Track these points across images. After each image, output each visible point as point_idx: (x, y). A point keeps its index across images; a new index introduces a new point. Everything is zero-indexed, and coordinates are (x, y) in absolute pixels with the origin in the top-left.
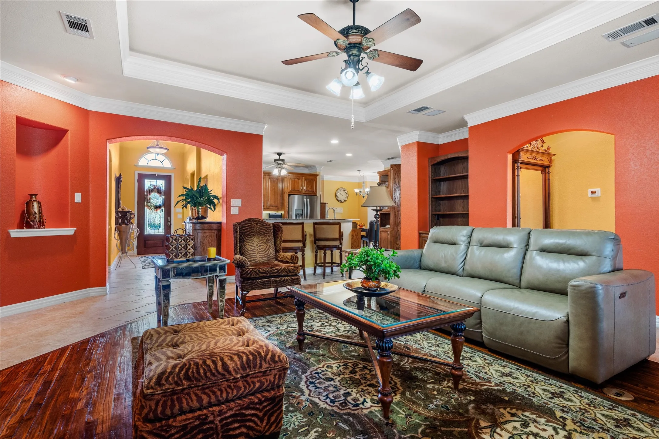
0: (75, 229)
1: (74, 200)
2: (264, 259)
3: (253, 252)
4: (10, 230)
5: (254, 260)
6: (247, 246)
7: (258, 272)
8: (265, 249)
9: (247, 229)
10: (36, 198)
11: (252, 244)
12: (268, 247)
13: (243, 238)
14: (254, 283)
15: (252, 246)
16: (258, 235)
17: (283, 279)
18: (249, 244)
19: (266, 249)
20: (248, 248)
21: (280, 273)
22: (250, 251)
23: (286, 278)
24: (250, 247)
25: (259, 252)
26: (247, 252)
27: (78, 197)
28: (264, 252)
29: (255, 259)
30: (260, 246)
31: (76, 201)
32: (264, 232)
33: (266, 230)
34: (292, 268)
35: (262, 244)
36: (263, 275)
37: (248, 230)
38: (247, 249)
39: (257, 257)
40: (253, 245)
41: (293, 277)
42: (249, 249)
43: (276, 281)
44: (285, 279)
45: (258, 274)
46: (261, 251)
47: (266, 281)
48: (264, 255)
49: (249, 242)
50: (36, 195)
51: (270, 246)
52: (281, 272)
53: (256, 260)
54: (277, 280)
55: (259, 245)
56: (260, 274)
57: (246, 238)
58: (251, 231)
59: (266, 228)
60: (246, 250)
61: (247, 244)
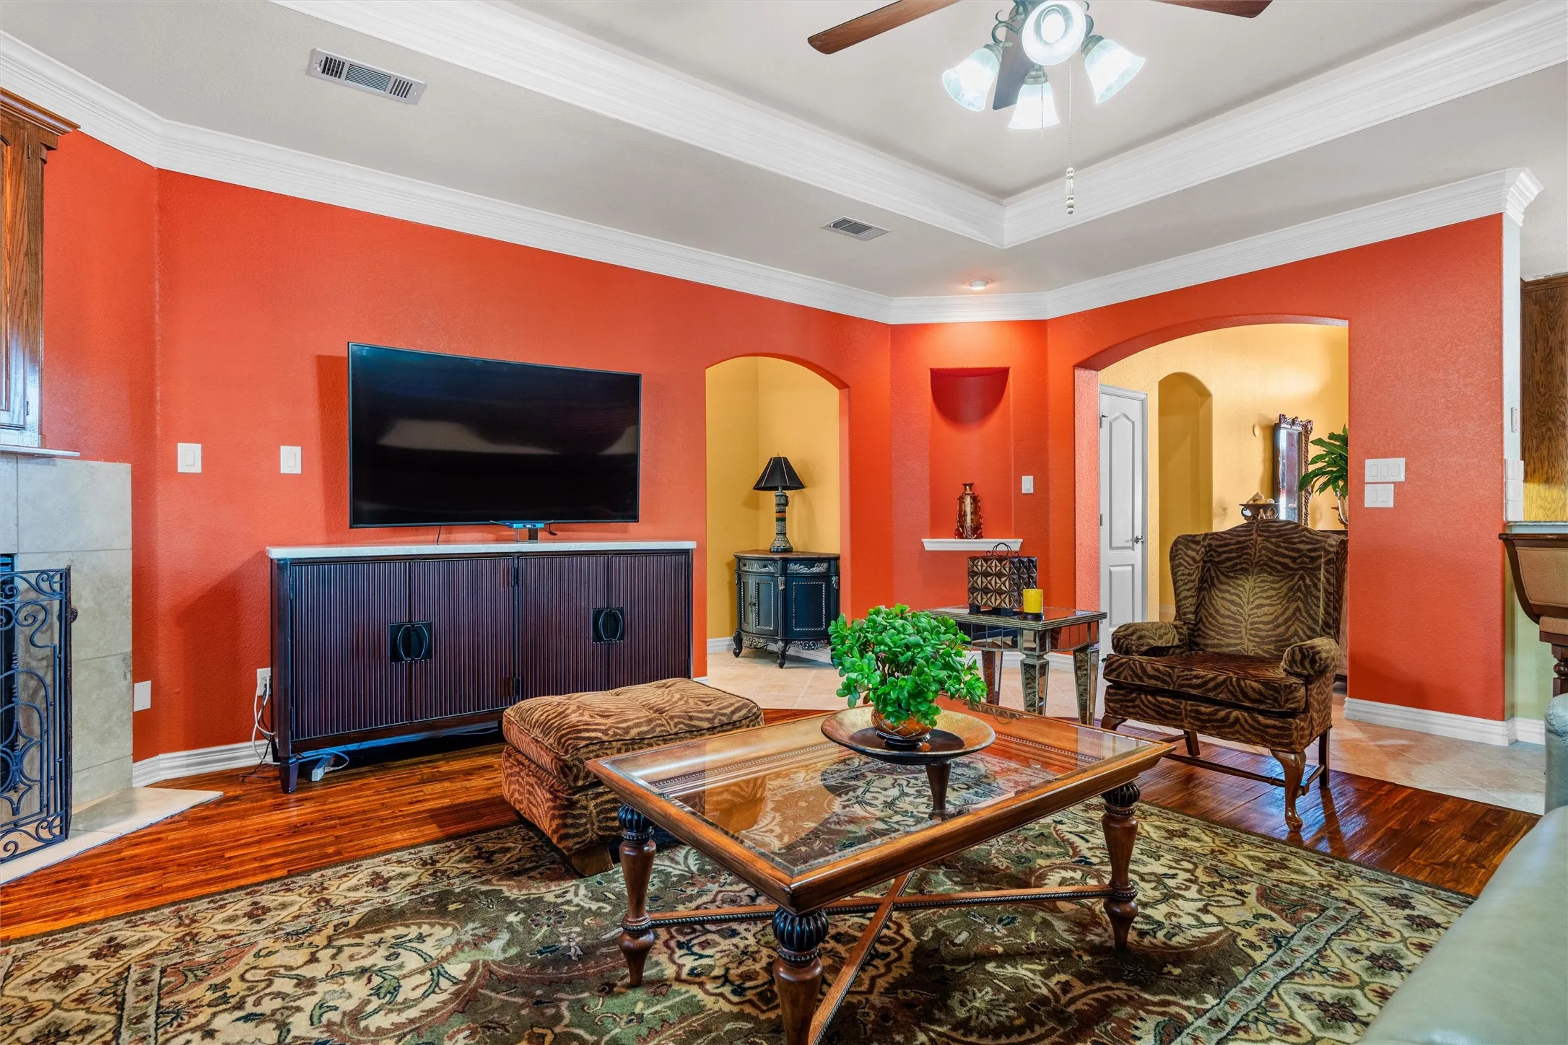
0: (1021, 540)
1: (1021, 489)
2: (1266, 647)
3: (1233, 623)
4: (924, 540)
5: (1229, 645)
6: (1219, 603)
7: (1139, 672)
8: (1277, 618)
9: (1231, 551)
10: (971, 489)
11: (1234, 598)
12: (1289, 613)
13: (1212, 578)
14: (1133, 700)
15: (1232, 602)
16: (1262, 571)
17: (1222, 713)
18: (1227, 596)
19: (1281, 620)
20: (1219, 607)
21: (1209, 690)
22: (1222, 616)
23: (1235, 713)
24: (1227, 604)
25: (1251, 624)
26: (1214, 618)
27: (1027, 484)
28: (1271, 626)
29: (1233, 641)
30: (1261, 606)
31: (1024, 491)
32: (1284, 565)
33: (1294, 560)
34: (1255, 685)
35: (1268, 601)
36: (1153, 682)
37: (1234, 555)
38: (1217, 611)
39: (1241, 638)
40: (1238, 600)
41: (1261, 718)
42: (1223, 611)
43: (1199, 712)
44: (1228, 714)
45: (1141, 679)
46: (1262, 622)
47: (1168, 704)
48: (1269, 636)
49: (1228, 591)
50: (971, 485)
51: (1298, 609)
52: (1215, 688)
53: (1237, 645)
54: (1203, 709)
55: (1257, 602)
56: (1145, 679)
57: (1222, 578)
58: (1240, 557)
59: (1298, 551)
60: (1212, 611)
61: (1220, 595)
